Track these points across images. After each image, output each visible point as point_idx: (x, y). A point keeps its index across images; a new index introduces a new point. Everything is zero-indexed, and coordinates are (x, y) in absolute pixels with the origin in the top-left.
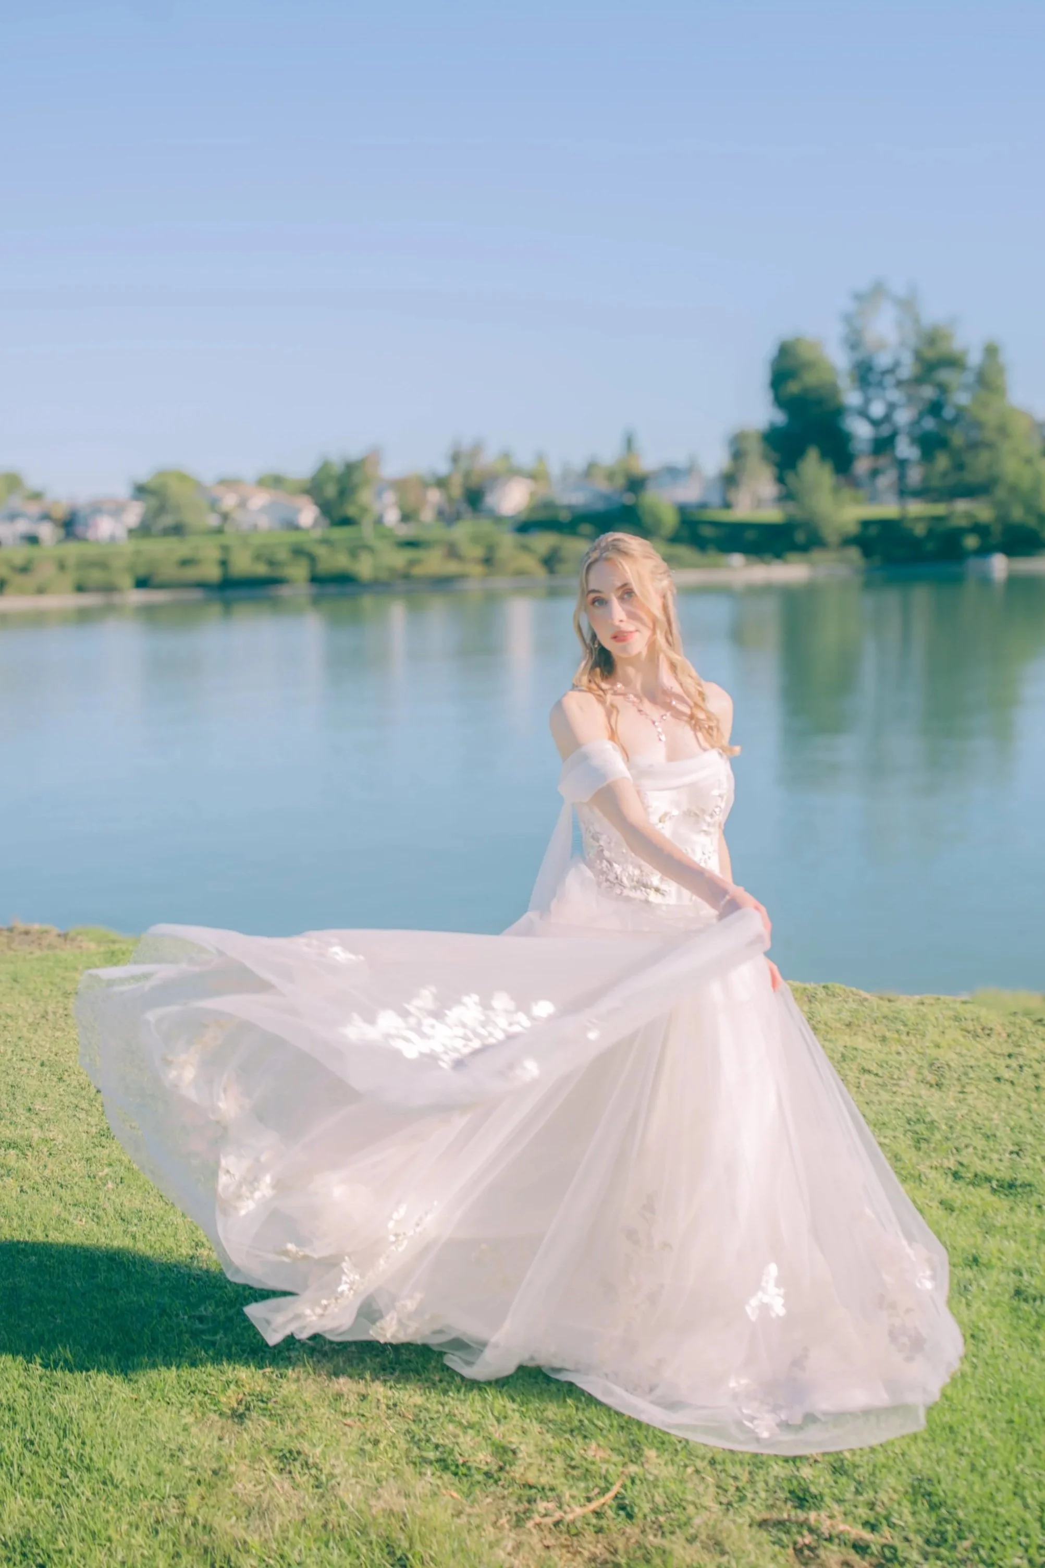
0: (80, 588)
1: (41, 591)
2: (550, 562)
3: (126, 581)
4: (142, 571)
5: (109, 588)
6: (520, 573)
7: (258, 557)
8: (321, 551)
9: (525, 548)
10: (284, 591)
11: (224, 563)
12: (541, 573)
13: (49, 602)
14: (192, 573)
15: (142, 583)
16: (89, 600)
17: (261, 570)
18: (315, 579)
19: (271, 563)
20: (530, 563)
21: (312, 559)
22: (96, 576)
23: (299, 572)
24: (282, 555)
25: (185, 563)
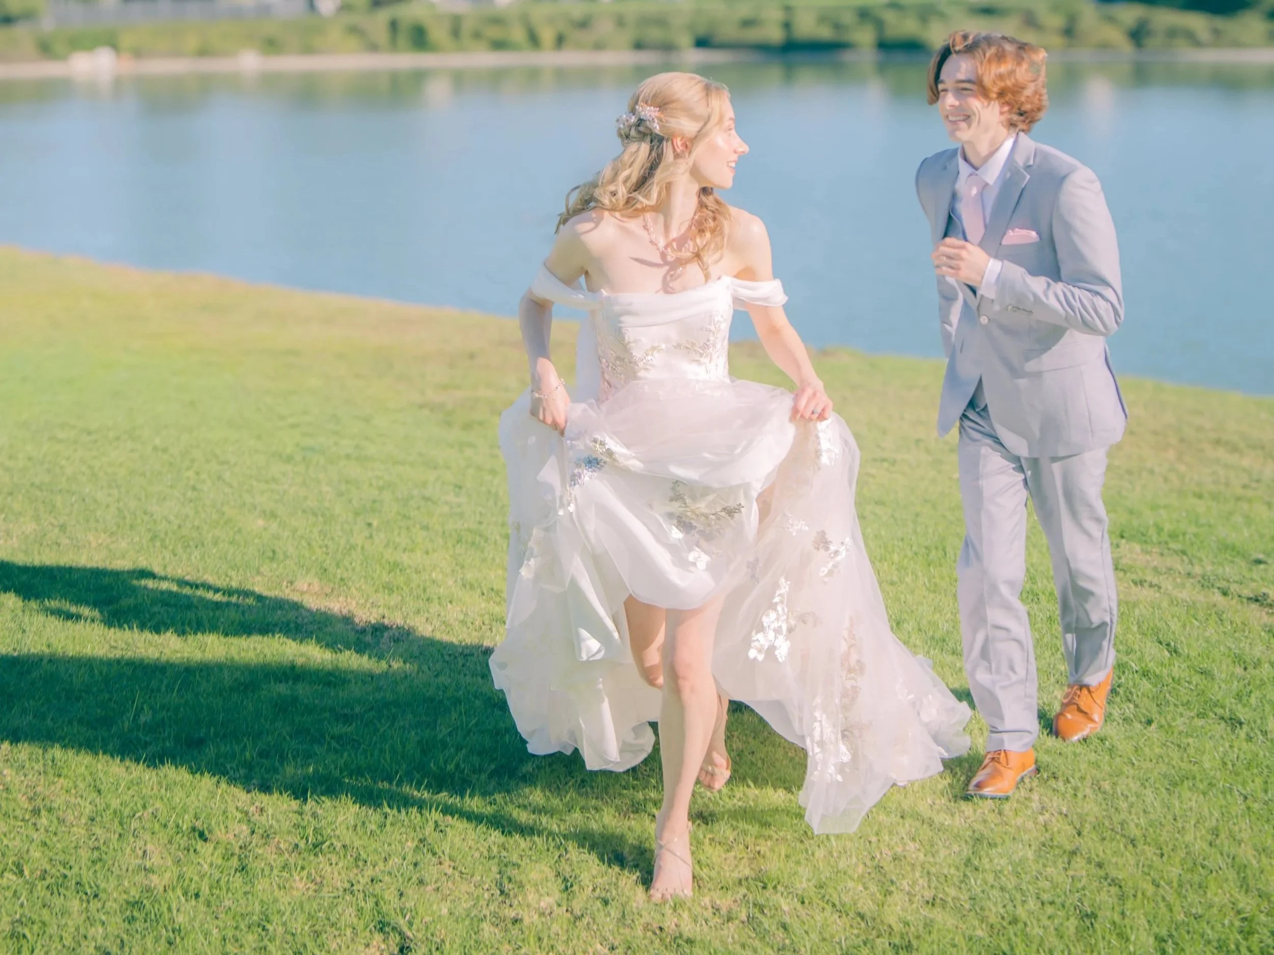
0: (639, 46)
1: (599, 46)
2: (1138, 35)
3: (685, 40)
4: (702, 31)
5: (668, 47)
6: (1104, 46)
7: (823, 19)
8: (890, 17)
9: (1111, 20)
10: (847, 57)
11: (787, 26)
12: (1126, 48)
13: (607, 59)
14: (754, 35)
15: (702, 43)
16: (646, 58)
17: (825, 33)
18: (885, 46)
19: (837, 26)
20: (1116, 36)
21: (879, 24)
22: (655, 34)
23: (865, 37)
24: (848, 18)
25: (748, 23)
